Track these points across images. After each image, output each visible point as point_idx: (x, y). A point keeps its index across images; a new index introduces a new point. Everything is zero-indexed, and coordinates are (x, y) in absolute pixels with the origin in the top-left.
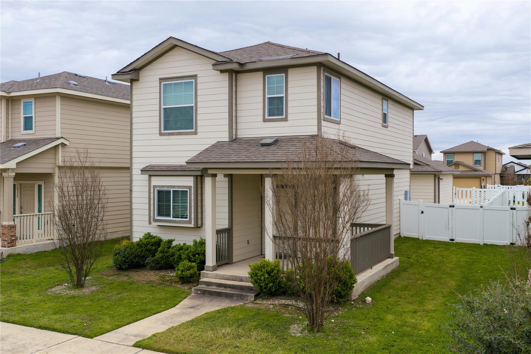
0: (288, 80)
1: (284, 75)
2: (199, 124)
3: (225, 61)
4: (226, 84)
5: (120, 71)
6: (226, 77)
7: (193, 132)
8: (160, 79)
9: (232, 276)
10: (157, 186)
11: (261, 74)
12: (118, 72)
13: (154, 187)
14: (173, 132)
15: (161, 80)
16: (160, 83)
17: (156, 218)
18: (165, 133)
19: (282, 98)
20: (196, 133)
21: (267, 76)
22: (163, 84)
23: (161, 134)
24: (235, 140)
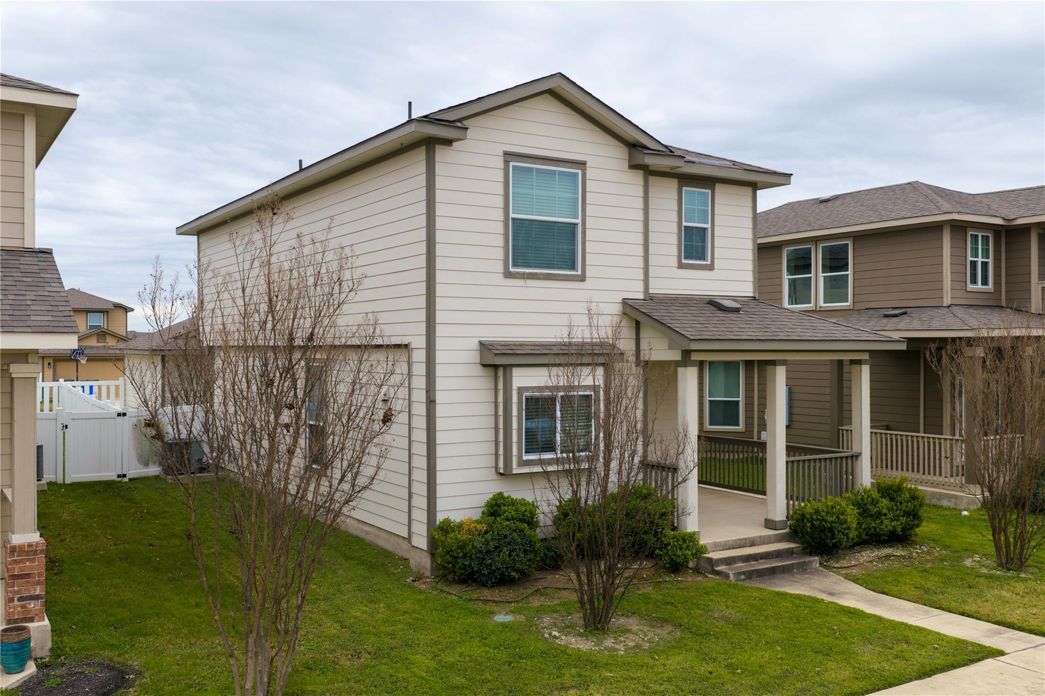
0: (716, 202)
1: (709, 192)
2: (589, 259)
3: (659, 151)
4: (640, 192)
5: (431, 116)
6: (637, 178)
7: (578, 276)
8: (506, 154)
9: (740, 540)
10: (527, 389)
11: (674, 183)
12: (426, 116)
13: (521, 390)
14: (536, 273)
15: (509, 156)
16: (506, 163)
17: (525, 458)
18: (518, 273)
19: (705, 229)
20: (582, 278)
21: (684, 189)
22: (513, 166)
23: (508, 275)
24: (650, 298)
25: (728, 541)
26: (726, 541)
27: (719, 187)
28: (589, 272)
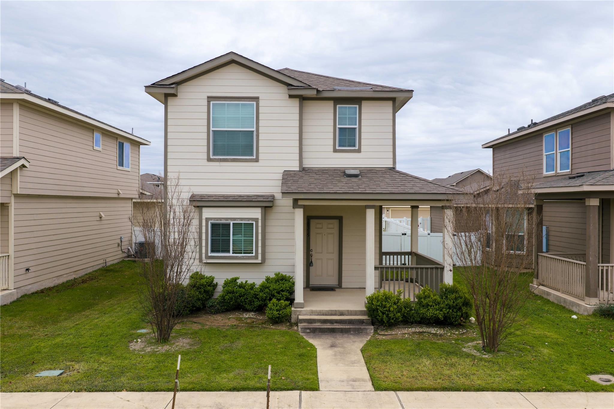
0: (362, 112)
1: (357, 106)
2: (261, 150)
4: (297, 110)
5: (156, 84)
6: (296, 102)
7: (254, 159)
8: (208, 97)
10: (211, 219)
11: (331, 104)
12: (154, 84)
13: (207, 220)
14: (227, 158)
15: (210, 99)
16: (209, 102)
17: (210, 255)
18: (215, 159)
19: (354, 129)
20: (257, 160)
21: (338, 106)
22: (213, 103)
23: (209, 160)
24: (303, 170)
25: (322, 310)
26: (321, 310)
27: (364, 104)
28: (261, 157)
